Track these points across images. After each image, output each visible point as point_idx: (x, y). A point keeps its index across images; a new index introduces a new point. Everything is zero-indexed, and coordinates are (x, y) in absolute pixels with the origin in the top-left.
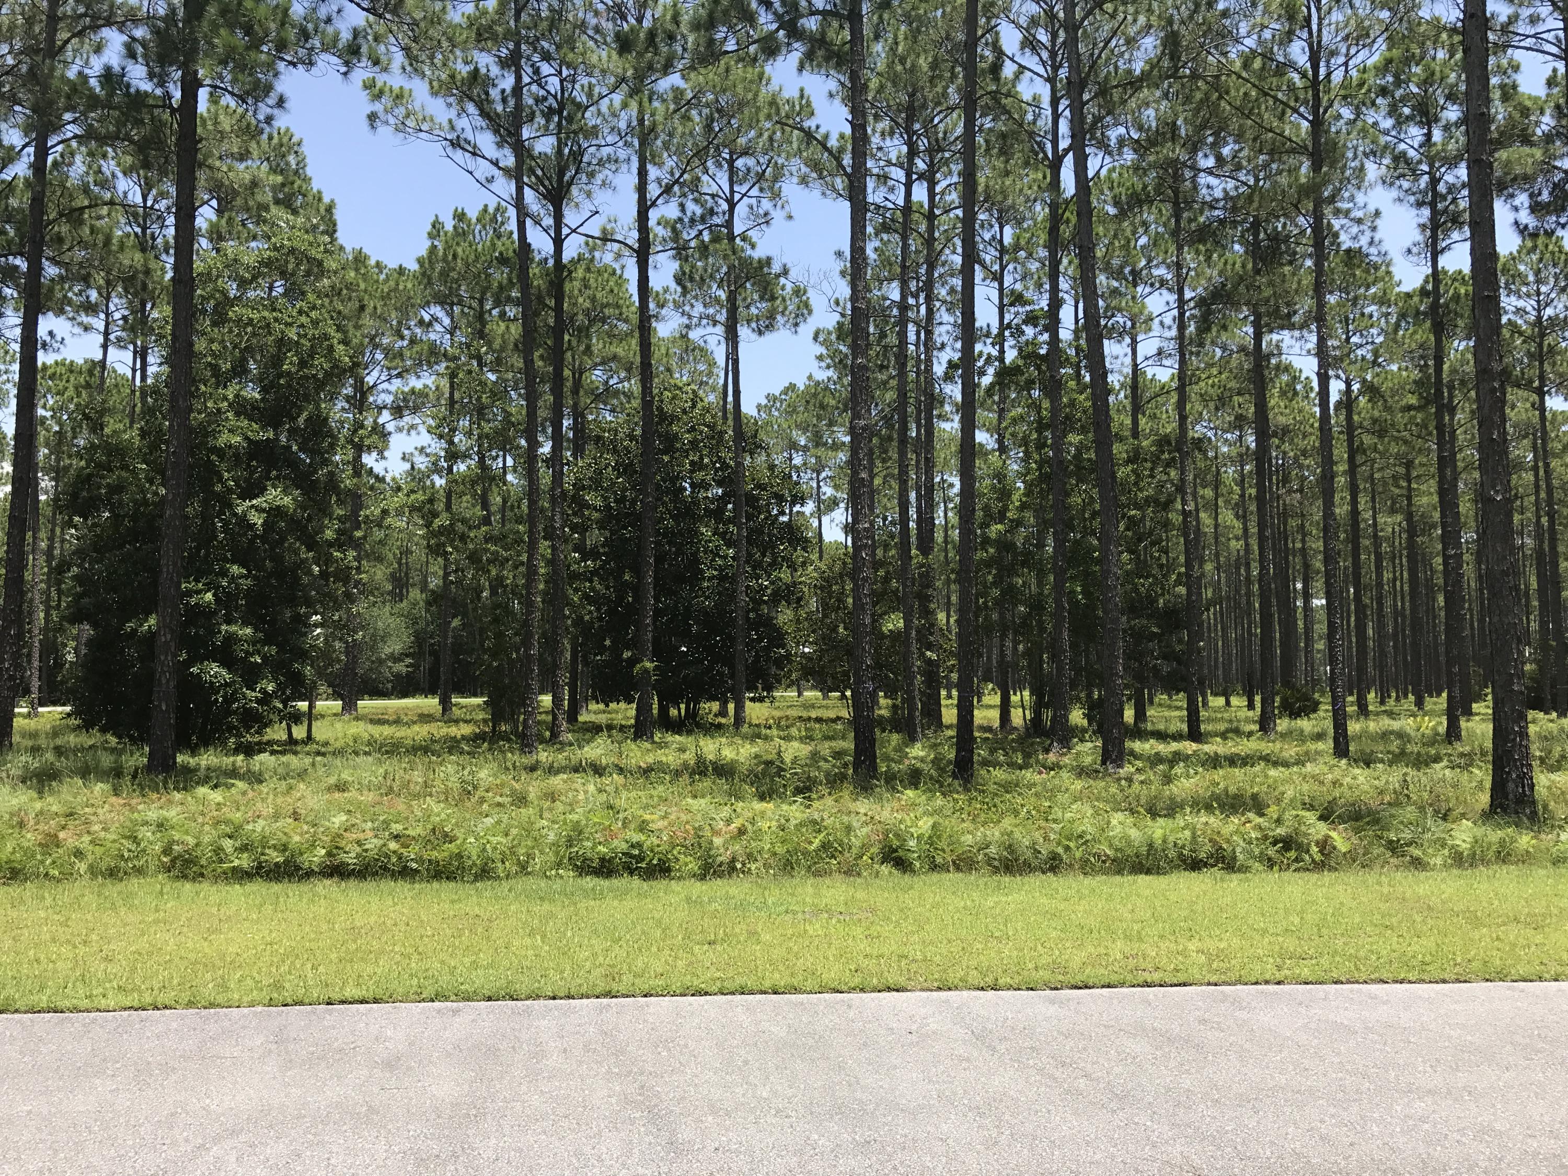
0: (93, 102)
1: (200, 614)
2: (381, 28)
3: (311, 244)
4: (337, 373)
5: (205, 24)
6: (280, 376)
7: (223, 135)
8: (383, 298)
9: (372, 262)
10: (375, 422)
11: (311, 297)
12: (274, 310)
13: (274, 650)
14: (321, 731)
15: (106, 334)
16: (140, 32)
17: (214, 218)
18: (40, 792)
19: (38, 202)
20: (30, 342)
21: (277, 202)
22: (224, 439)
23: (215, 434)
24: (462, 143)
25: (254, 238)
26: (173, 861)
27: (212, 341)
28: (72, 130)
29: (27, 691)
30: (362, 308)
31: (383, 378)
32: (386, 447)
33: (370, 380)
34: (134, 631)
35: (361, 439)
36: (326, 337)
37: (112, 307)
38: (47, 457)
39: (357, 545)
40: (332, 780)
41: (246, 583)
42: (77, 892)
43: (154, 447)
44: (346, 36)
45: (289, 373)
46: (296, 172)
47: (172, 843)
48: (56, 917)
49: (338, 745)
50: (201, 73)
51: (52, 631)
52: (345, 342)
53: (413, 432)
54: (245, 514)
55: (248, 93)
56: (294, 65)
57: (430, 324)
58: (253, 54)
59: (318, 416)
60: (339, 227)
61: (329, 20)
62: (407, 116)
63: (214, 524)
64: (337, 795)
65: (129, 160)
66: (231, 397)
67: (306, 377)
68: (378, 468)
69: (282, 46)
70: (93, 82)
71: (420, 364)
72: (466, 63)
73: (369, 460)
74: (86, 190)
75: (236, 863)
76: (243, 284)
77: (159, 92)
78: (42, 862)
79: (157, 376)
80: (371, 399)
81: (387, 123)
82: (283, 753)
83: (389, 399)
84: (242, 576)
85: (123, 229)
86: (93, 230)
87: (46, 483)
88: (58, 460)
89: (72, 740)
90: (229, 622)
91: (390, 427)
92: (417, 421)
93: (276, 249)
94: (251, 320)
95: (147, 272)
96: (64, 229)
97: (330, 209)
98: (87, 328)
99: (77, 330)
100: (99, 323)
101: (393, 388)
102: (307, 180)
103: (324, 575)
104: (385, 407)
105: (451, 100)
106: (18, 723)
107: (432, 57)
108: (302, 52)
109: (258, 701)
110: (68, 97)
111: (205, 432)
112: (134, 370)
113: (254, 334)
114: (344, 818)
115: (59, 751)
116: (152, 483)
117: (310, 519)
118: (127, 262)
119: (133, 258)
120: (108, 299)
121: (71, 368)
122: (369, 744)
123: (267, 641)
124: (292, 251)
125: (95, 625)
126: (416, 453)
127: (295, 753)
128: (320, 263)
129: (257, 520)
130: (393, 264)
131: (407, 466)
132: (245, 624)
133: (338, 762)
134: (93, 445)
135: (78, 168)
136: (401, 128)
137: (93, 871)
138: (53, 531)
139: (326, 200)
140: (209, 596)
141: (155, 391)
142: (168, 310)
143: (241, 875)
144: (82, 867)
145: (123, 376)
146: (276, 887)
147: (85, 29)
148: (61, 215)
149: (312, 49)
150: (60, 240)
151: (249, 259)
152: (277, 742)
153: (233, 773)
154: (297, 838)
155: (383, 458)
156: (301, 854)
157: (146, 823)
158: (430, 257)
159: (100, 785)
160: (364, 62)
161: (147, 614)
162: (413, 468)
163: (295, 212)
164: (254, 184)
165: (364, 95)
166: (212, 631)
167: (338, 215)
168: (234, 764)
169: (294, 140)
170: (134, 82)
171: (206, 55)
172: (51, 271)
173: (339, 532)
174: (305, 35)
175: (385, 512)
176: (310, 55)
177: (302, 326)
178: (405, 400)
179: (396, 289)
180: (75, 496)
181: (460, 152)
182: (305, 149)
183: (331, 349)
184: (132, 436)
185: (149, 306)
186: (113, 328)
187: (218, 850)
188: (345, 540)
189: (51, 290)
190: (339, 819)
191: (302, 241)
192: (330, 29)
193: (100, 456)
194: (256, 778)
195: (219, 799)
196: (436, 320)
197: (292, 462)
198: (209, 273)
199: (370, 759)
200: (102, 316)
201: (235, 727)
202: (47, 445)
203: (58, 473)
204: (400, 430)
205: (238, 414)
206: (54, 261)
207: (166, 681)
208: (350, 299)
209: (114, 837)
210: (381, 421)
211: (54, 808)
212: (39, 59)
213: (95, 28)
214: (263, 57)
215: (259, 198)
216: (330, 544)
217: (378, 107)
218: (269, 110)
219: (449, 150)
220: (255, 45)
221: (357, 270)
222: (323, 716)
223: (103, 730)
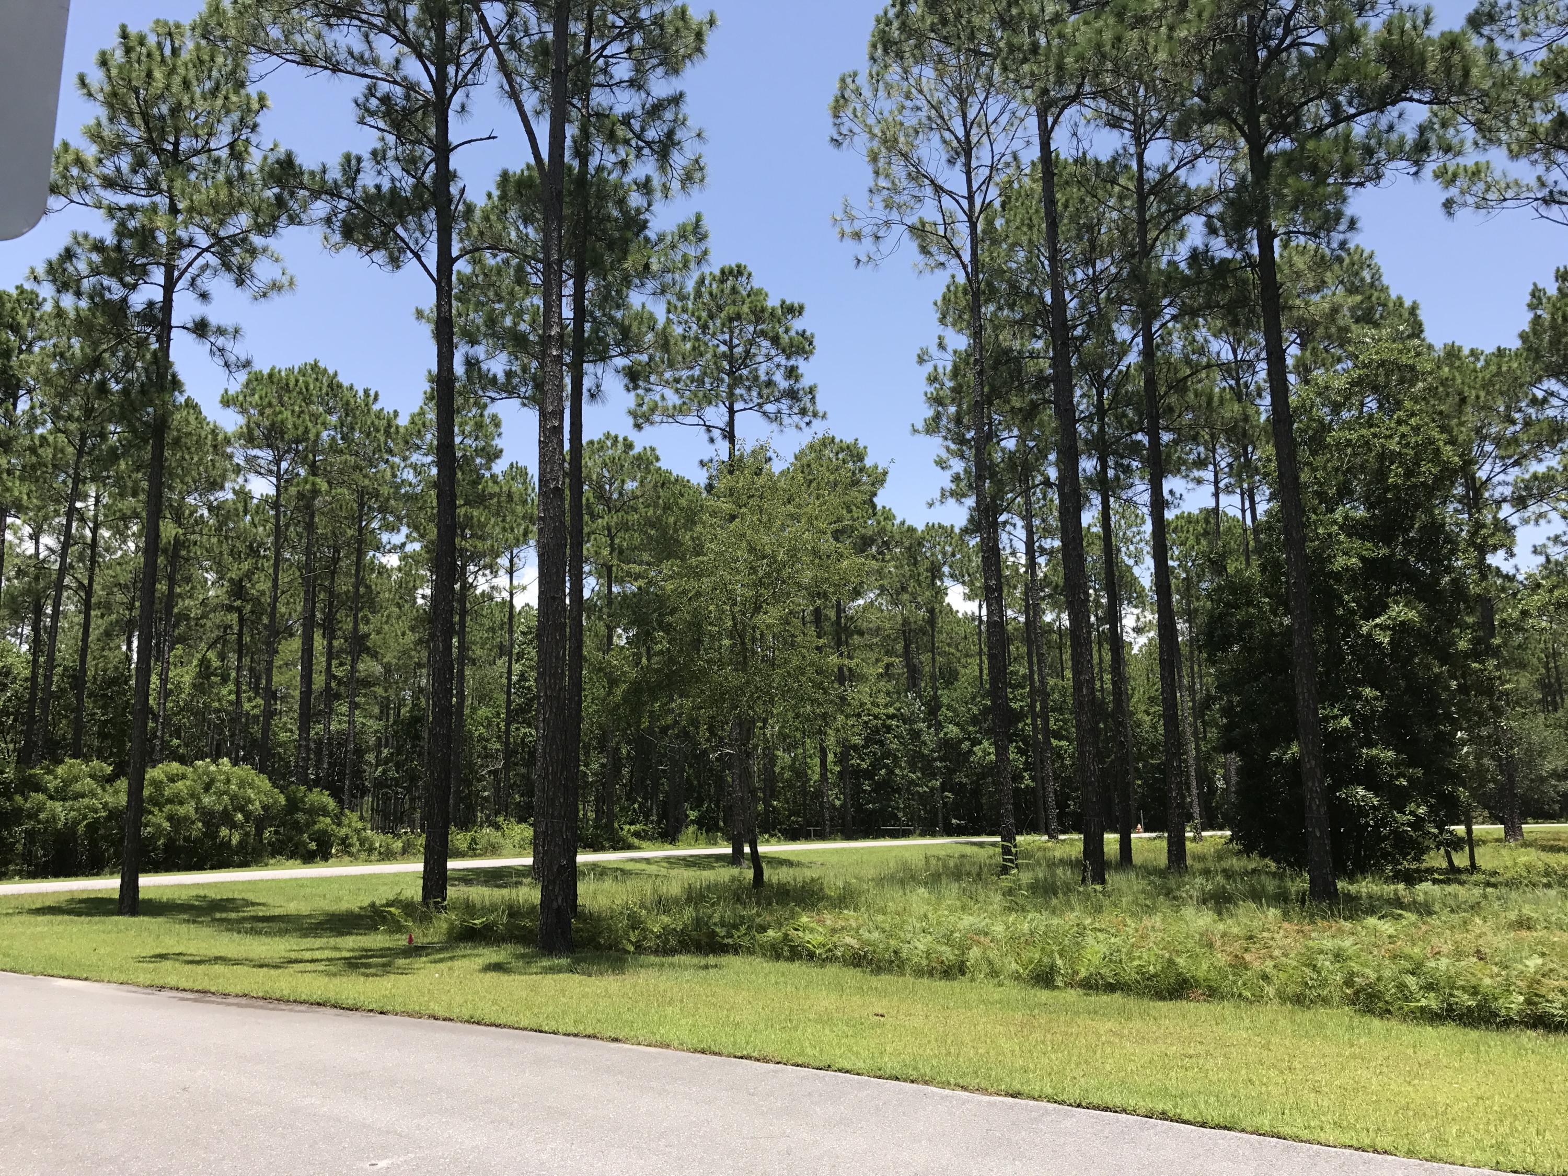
0: (1186, 282)
1: (1337, 739)
2: (1446, 112)
3: (1400, 352)
4: (1447, 475)
5: (1273, 180)
6: (1387, 490)
7: (1298, 275)
8: (1483, 387)
9: (1466, 351)
10: (1495, 517)
11: (1407, 404)
12: (1371, 426)
13: (1419, 772)
14: (1486, 858)
15: (1216, 482)
16: (1215, 209)
17: (1299, 352)
18: (1220, 914)
19: (1151, 382)
20: (1158, 504)
21: (1357, 321)
22: (1340, 562)
23: (1330, 559)
24: (1557, 197)
25: (1339, 360)
26: (1357, 993)
27: (1314, 470)
28: (1169, 312)
29: (1190, 817)
30: (1463, 400)
31: (1497, 470)
32: (1513, 542)
33: (1482, 475)
34: (1279, 759)
35: (1484, 539)
36: (1431, 441)
37: (1218, 458)
38: (1179, 602)
39: (1495, 652)
40: (1513, 916)
41: (1380, 706)
42: (1271, 1016)
43: (1275, 580)
44: (1411, 136)
45: (1396, 486)
46: (1372, 285)
47: (1352, 974)
48: (1258, 1039)
49: (1508, 875)
50: (1274, 224)
51: (1204, 759)
52: (1452, 442)
53: (1542, 522)
54: (1370, 634)
55: (1320, 228)
56: (1361, 184)
57: (1545, 400)
58: (1320, 190)
59: (1433, 523)
60: (1426, 326)
61: (1391, 128)
62: (1488, 189)
63: (1340, 647)
64: (1524, 933)
65: (1219, 323)
66: (1340, 520)
67: (1415, 486)
68: (1507, 567)
69: (1347, 172)
70: (1183, 266)
71: (1540, 446)
72: (1547, 111)
73: (1496, 559)
74: (1188, 361)
75: (1424, 1002)
76: (1336, 408)
77: (1239, 256)
78: (1235, 982)
79: (1268, 513)
80: (1487, 495)
81: (1465, 204)
82: (1448, 882)
83: (1508, 491)
84: (1376, 698)
85: (1220, 384)
86: (1196, 392)
87: (1181, 626)
88: (1188, 604)
89: (1236, 863)
90: (1370, 744)
91: (1514, 520)
92: (1545, 508)
93: (1365, 366)
94: (1349, 441)
95: (1246, 419)
96: (1173, 399)
97: (1413, 310)
98: (1199, 481)
99: (1191, 485)
100: (1208, 475)
101: (1510, 478)
102: (1384, 289)
103: (1463, 689)
104: (1505, 500)
105: (1536, 156)
106: (1189, 845)
107: (1507, 122)
108: (1368, 170)
109: (1410, 824)
110: (1166, 285)
111: (1322, 560)
112: (1243, 511)
113: (1355, 454)
114: (1540, 961)
115: (1228, 874)
116: (1276, 615)
117: (1438, 631)
118: (1228, 415)
119: (1233, 410)
120: (1214, 451)
121: (1189, 519)
122: (1547, 874)
123: (1412, 763)
124: (1382, 363)
125: (1241, 754)
126: (1550, 544)
127: (1462, 883)
128: (1412, 368)
129: (1384, 639)
130: (1490, 349)
131: (1542, 559)
132: (1387, 746)
133: (1514, 895)
134: (1219, 585)
135: (1178, 344)
136: (1482, 204)
137: (1283, 997)
138: (1192, 668)
139: (1408, 303)
140: (1346, 721)
141: (1269, 527)
142: (1270, 449)
143: (1434, 1017)
144: (1270, 990)
145: (1234, 518)
146: (1474, 1034)
147: (1168, 223)
148: (1170, 387)
149: (1378, 162)
150: (1170, 409)
151: (1340, 383)
152: (1438, 870)
153: (1398, 903)
154: (1487, 981)
155: (1512, 555)
156: (1496, 999)
157: (1321, 952)
158: (1534, 331)
159: (1272, 910)
160: (1435, 154)
161: (1289, 742)
162: (1548, 560)
163: (1376, 325)
164: (1335, 310)
165: (1436, 186)
166: (1353, 756)
167: (1422, 315)
168: (1396, 891)
169: (1365, 255)
170: (1217, 254)
171: (1277, 207)
172: (1166, 437)
173: (1476, 641)
174: (1369, 152)
175: (1525, 613)
176: (1376, 170)
177: (1403, 436)
178: (1526, 488)
179: (1499, 373)
180: (1210, 634)
181: (1555, 207)
182: (1377, 260)
183: (1437, 451)
184: (1253, 572)
185: (1250, 449)
186: (1221, 476)
187: (1402, 987)
188: (1482, 649)
189: (1169, 455)
190: (1534, 963)
191: (1390, 351)
192: (1394, 137)
193: (1227, 596)
194: (1425, 909)
195: (1391, 931)
196: (1552, 394)
197: (1413, 576)
198: (1303, 406)
199: (1552, 893)
200: (1211, 467)
201: (1389, 854)
202: (1178, 592)
203: (1191, 616)
204: (1526, 521)
205: (1349, 535)
206: (1167, 429)
207: (1316, 807)
208: (1448, 395)
209: (1295, 963)
210: (1501, 515)
211: (1235, 930)
212: (1135, 261)
213: (1177, 219)
214: (1330, 189)
215: (1341, 323)
216: (1466, 655)
217: (1453, 192)
218: (1341, 237)
219: (1543, 210)
220: (1321, 181)
221: (1451, 366)
222: (1484, 842)
223: (1263, 855)
